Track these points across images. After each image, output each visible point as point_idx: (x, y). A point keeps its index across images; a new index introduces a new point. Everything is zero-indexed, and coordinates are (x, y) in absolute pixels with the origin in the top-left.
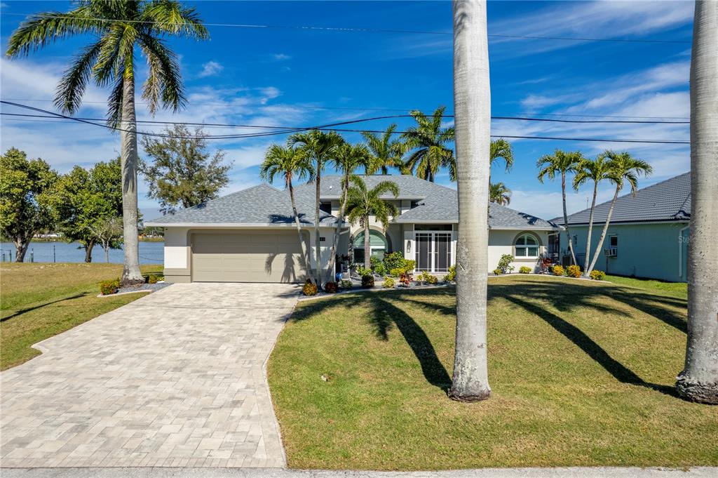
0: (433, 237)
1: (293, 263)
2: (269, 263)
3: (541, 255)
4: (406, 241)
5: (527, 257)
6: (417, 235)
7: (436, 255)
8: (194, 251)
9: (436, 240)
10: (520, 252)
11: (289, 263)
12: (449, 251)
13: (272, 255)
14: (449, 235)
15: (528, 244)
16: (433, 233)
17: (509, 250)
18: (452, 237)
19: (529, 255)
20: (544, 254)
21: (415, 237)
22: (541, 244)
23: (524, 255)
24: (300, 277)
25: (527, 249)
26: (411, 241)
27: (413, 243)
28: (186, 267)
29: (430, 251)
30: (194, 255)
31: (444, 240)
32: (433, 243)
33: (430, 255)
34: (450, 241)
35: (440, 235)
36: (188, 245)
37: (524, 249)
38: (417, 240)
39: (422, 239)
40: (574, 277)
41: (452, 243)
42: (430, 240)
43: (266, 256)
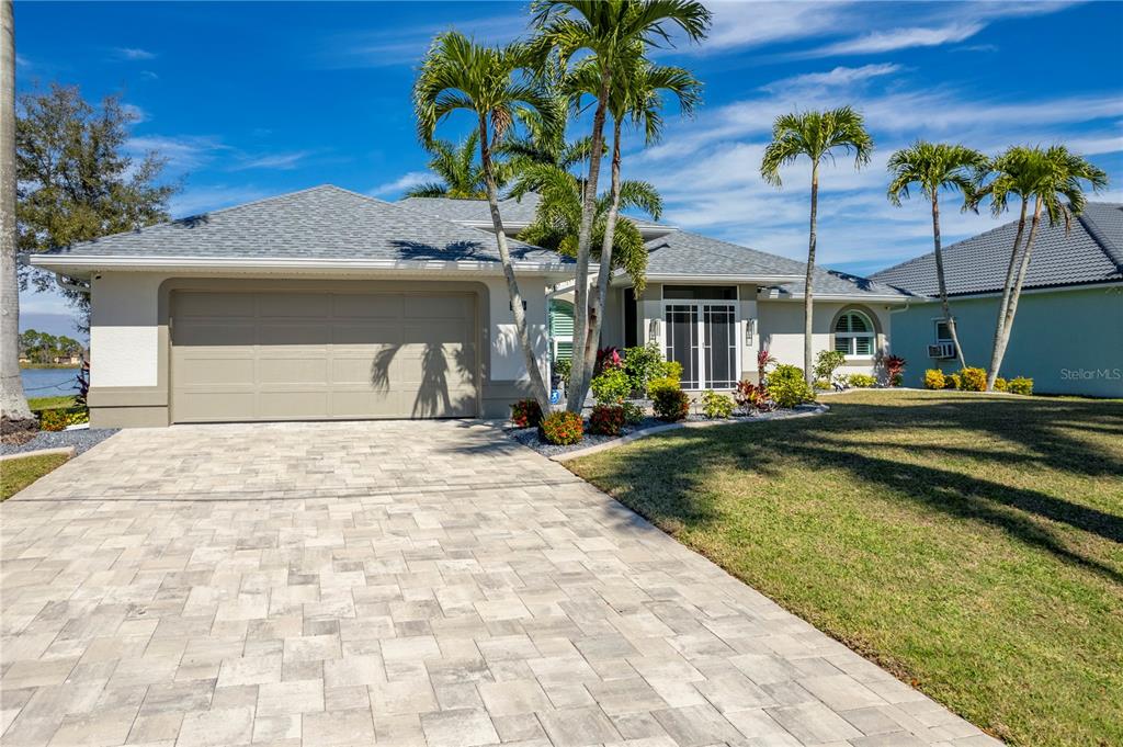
0: (701, 313)
1: (445, 366)
2: (381, 367)
3: (880, 352)
4: (647, 322)
5: (855, 356)
6: (669, 308)
7: (707, 351)
8: (176, 338)
9: (706, 321)
10: (843, 346)
11: (434, 366)
12: (733, 343)
13: (388, 346)
14: (732, 308)
15: (855, 330)
16: (701, 303)
17: (824, 342)
18: (737, 313)
19: (858, 353)
20: (885, 350)
21: (664, 313)
22: (879, 330)
23: (850, 352)
24: (462, 401)
25: (855, 340)
26: (659, 320)
27: (663, 325)
28: (156, 384)
29: (696, 343)
30: (176, 349)
31: (721, 321)
32: (701, 325)
33: (696, 351)
34: (732, 321)
35: (714, 308)
36: (160, 323)
37: (849, 340)
38: (668, 320)
39: (679, 318)
41: (737, 325)
42: (695, 321)
43: (372, 350)
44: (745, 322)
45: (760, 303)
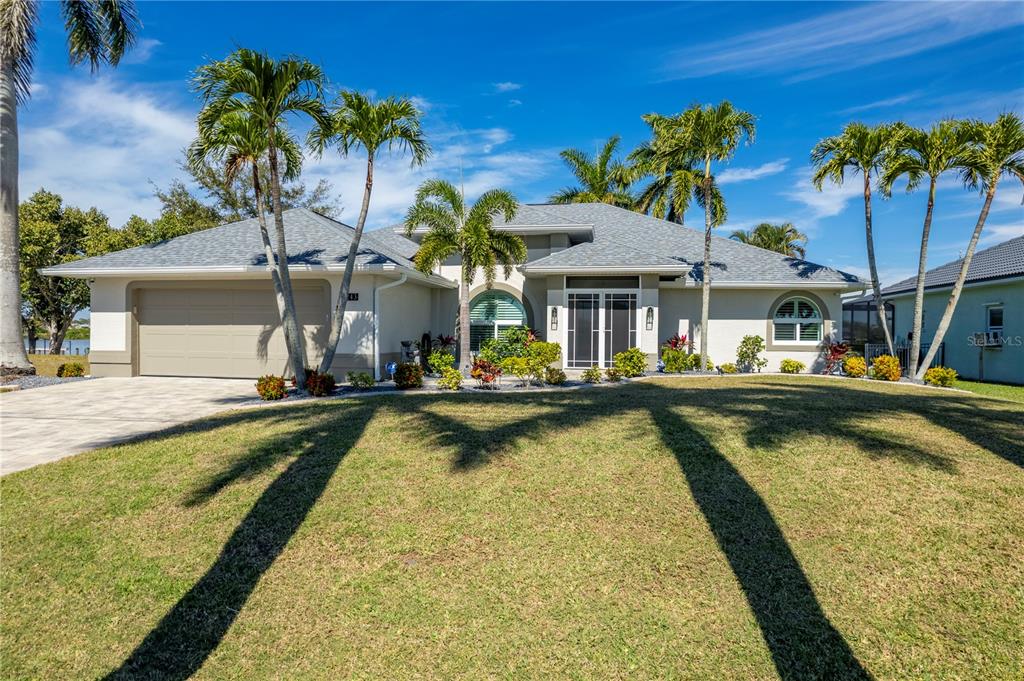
0: (602, 300)
1: (305, 344)
2: (264, 342)
3: (827, 338)
4: (550, 309)
5: (798, 342)
6: (571, 296)
7: (607, 335)
8: (140, 320)
9: (608, 307)
10: (784, 332)
12: (634, 326)
13: (268, 327)
14: (634, 296)
15: (800, 316)
16: (602, 292)
17: (760, 328)
18: (639, 300)
19: (802, 338)
20: (832, 337)
21: (566, 300)
22: (827, 316)
23: (792, 338)
25: (798, 326)
26: (560, 308)
27: (563, 313)
28: (124, 349)
29: (596, 327)
31: (624, 306)
32: (602, 312)
33: (596, 334)
34: (634, 307)
35: (615, 296)
36: (127, 310)
37: (793, 326)
38: (571, 306)
39: (581, 305)
40: (887, 379)
41: (639, 311)
42: (597, 308)
43: (258, 329)
44: (645, 309)
45: (661, 290)
